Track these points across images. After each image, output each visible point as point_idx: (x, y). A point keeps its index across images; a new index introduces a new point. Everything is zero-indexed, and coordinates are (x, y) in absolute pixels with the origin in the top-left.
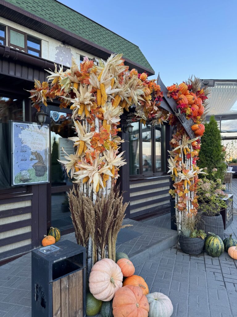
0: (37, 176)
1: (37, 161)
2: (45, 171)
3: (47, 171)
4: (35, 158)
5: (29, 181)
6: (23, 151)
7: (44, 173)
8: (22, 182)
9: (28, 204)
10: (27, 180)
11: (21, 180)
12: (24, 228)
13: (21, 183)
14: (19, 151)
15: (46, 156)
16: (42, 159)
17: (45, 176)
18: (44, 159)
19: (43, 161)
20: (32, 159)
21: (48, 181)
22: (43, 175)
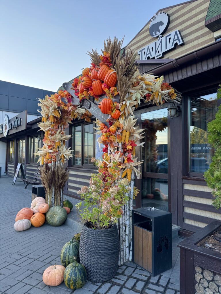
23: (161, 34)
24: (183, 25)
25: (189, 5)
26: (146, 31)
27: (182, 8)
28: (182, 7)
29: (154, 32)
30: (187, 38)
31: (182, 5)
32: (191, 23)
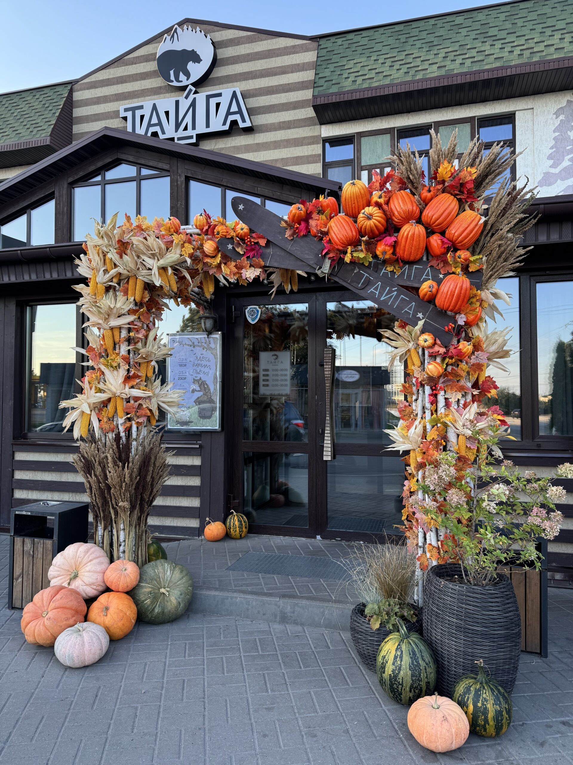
0: (201, 417)
1: (201, 393)
2: (213, 410)
3: (216, 410)
4: (198, 389)
5: (189, 425)
6: (182, 379)
7: (212, 414)
8: (179, 425)
9: (197, 461)
10: (186, 423)
11: (178, 422)
12: (191, 498)
13: (178, 427)
14: (177, 378)
15: (215, 385)
16: (209, 390)
17: (213, 418)
18: (212, 390)
19: (210, 393)
20: (193, 391)
21: (217, 428)
22: (210, 417)
23: (192, 84)
24: (250, 81)
25: (265, 40)
26: (147, 58)
27: (249, 40)
28: (248, 37)
29: (172, 72)
30: (259, 116)
31: (249, 33)
32: (270, 85)
